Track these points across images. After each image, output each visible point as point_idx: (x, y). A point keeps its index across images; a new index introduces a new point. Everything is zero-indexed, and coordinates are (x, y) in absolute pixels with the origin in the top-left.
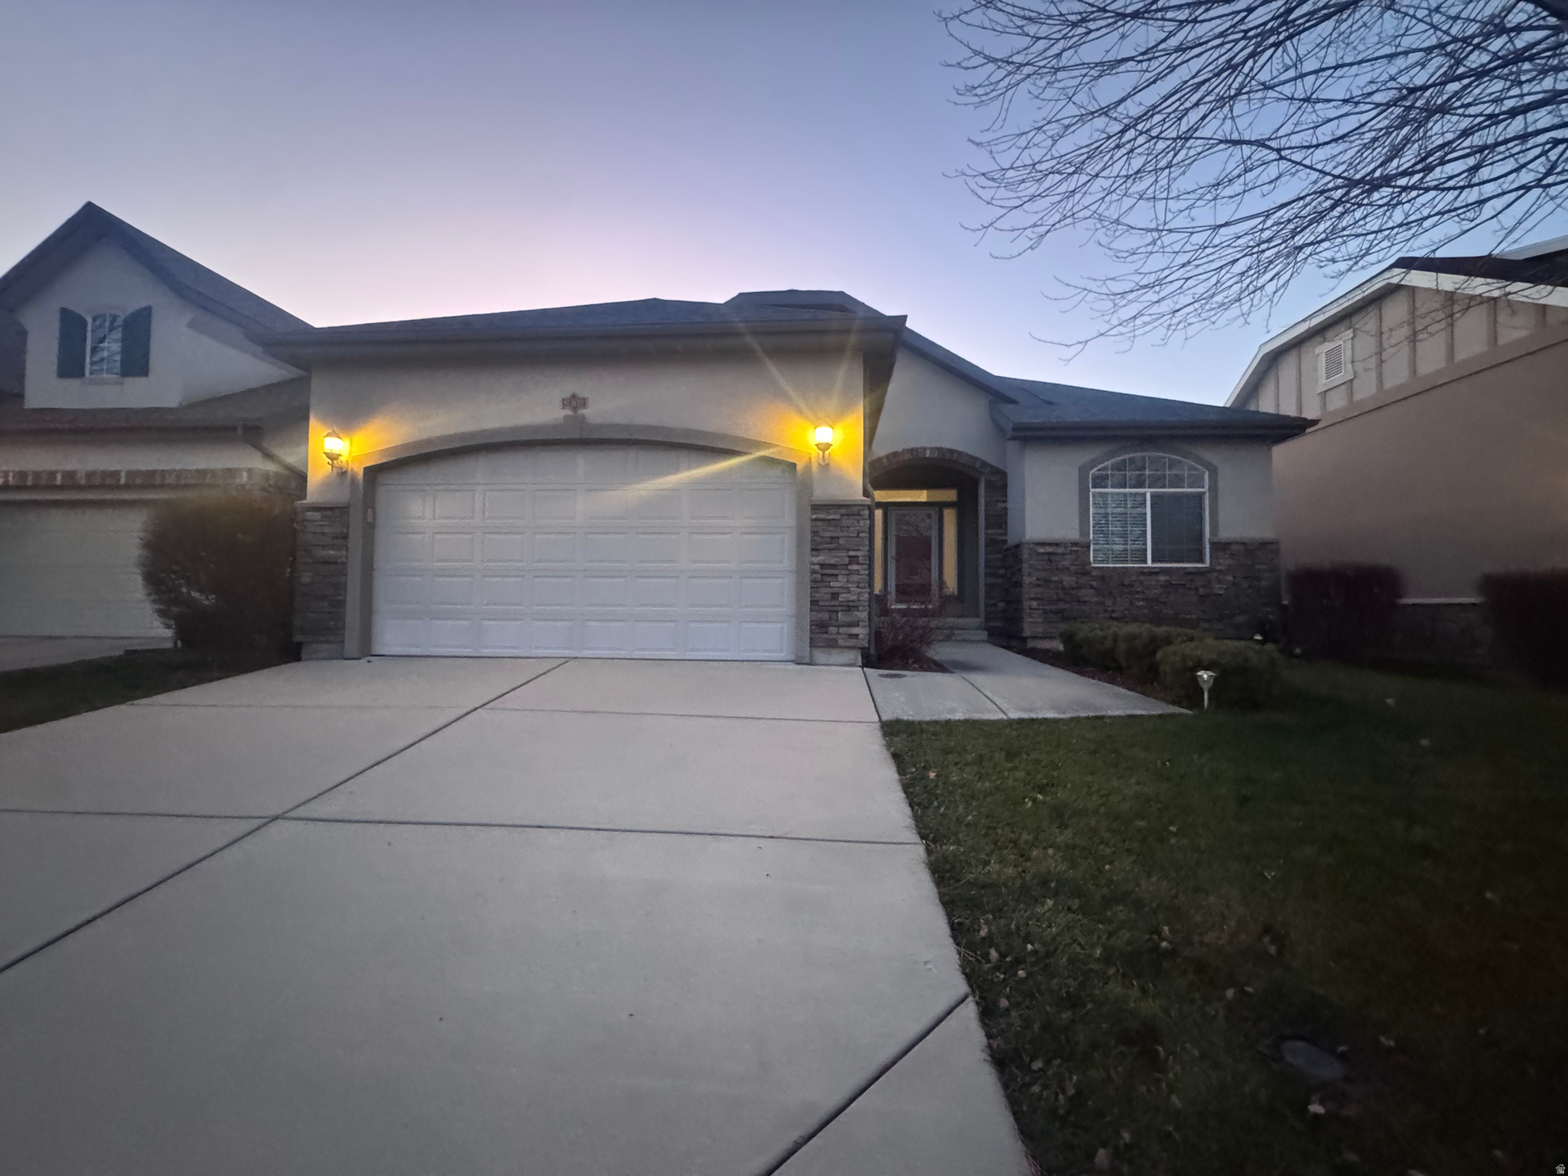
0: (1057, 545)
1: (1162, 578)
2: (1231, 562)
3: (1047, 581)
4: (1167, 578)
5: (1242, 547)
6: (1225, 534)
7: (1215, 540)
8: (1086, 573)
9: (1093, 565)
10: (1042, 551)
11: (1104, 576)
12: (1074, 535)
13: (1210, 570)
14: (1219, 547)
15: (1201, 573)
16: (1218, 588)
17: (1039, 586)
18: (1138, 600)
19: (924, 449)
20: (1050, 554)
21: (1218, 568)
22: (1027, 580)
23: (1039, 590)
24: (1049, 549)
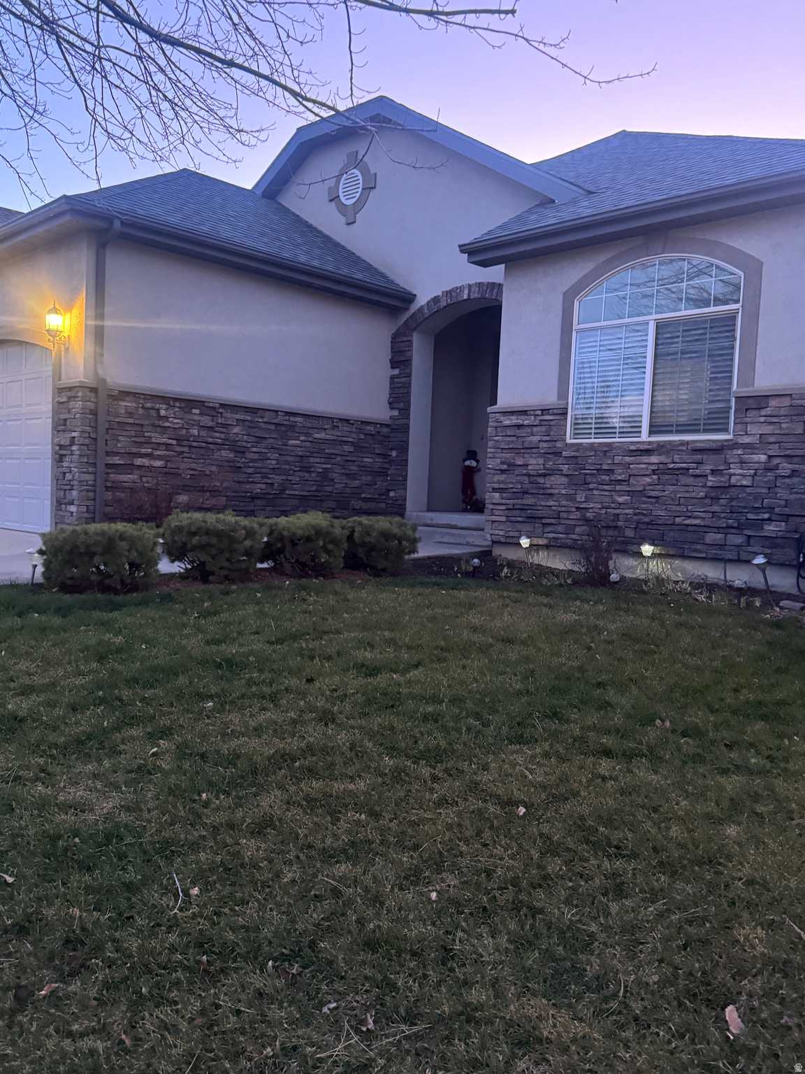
0: (524, 412)
1: (654, 459)
2: (767, 429)
3: (512, 466)
4: (663, 459)
5: (787, 402)
6: (765, 381)
7: (746, 391)
8: (558, 454)
9: (569, 441)
10: (507, 422)
11: (578, 457)
12: (550, 398)
13: (734, 445)
14: (754, 403)
15: (719, 449)
16: (739, 475)
17: (503, 471)
18: (621, 493)
19: (461, 288)
20: (519, 426)
21: (747, 440)
22: (491, 463)
23: (502, 477)
24: (514, 420)
